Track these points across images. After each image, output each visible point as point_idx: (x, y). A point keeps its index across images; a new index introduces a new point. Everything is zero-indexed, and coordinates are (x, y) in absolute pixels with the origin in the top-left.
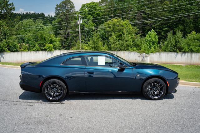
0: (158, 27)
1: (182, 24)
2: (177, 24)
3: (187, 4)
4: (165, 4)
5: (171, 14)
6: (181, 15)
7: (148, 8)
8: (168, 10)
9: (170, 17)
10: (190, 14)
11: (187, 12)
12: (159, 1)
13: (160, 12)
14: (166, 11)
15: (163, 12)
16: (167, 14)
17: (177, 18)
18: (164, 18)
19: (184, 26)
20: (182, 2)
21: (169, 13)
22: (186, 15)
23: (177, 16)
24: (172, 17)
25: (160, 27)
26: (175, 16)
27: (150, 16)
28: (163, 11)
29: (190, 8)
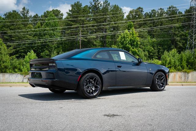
0: (22, 51)
1: (47, 49)
2: (42, 48)
4: (29, 28)
5: (36, 38)
6: (46, 40)
7: (11, 30)
8: (32, 34)
9: (36, 41)
10: (54, 39)
11: (51, 37)
12: (23, 24)
13: (24, 34)
14: (30, 35)
15: (28, 36)
16: (31, 37)
17: (42, 43)
18: (29, 42)
19: (49, 51)
20: (45, 28)
21: (33, 37)
22: (50, 40)
23: (42, 40)
24: (38, 41)
25: (25, 51)
26: (40, 41)
27: (13, 39)
28: (27, 34)
29: (53, 33)
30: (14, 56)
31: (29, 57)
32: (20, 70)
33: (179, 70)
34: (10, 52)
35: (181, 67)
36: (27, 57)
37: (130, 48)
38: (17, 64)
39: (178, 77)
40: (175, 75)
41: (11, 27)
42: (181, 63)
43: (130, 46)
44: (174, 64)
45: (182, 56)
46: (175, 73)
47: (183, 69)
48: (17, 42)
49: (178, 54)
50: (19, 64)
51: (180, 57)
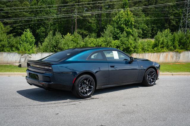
0: (19, 27)
1: (43, 26)
2: (38, 25)
3: (46, 7)
4: (26, 5)
5: (32, 15)
6: (42, 17)
7: (7, 6)
8: (29, 11)
9: (32, 18)
11: (47, 15)
12: (19, 1)
13: (20, 12)
14: (26, 12)
15: (24, 13)
16: (28, 14)
17: (38, 20)
18: (26, 19)
19: (45, 28)
20: (42, 5)
21: (30, 14)
22: (46, 17)
23: (38, 18)
24: (34, 18)
25: (22, 28)
26: (36, 18)
27: (9, 15)
28: (24, 11)
30: (11, 35)
31: (25, 36)
32: (18, 49)
33: (171, 50)
34: (7, 31)
35: (174, 47)
36: (23, 36)
37: (124, 28)
38: (14, 42)
39: (170, 57)
40: (167, 55)
41: (7, 4)
42: (174, 44)
43: (125, 27)
44: (167, 44)
45: (174, 37)
46: (167, 53)
47: (175, 49)
48: (14, 20)
49: (171, 34)
50: (16, 43)
51: (173, 38)
